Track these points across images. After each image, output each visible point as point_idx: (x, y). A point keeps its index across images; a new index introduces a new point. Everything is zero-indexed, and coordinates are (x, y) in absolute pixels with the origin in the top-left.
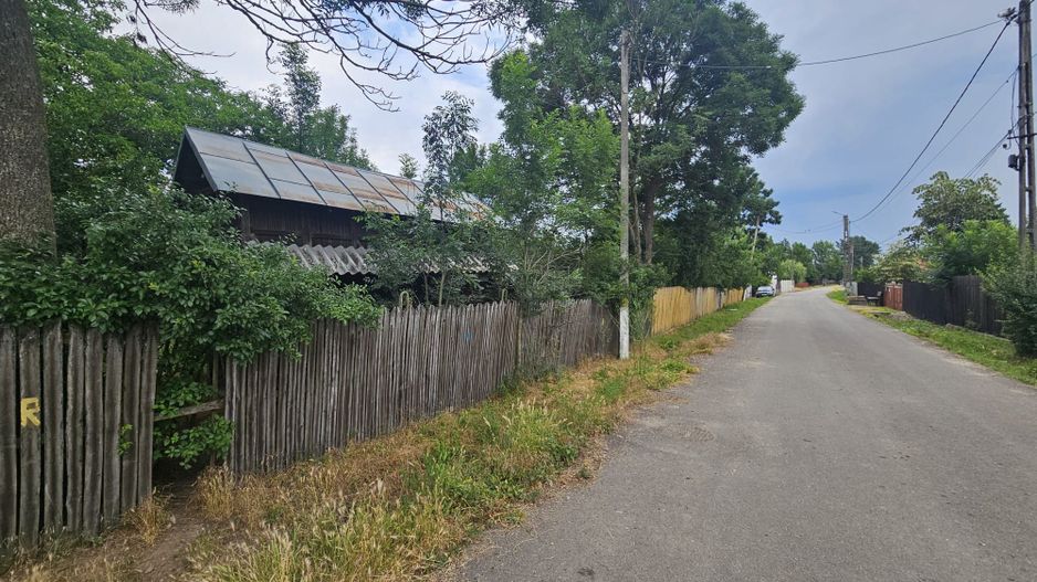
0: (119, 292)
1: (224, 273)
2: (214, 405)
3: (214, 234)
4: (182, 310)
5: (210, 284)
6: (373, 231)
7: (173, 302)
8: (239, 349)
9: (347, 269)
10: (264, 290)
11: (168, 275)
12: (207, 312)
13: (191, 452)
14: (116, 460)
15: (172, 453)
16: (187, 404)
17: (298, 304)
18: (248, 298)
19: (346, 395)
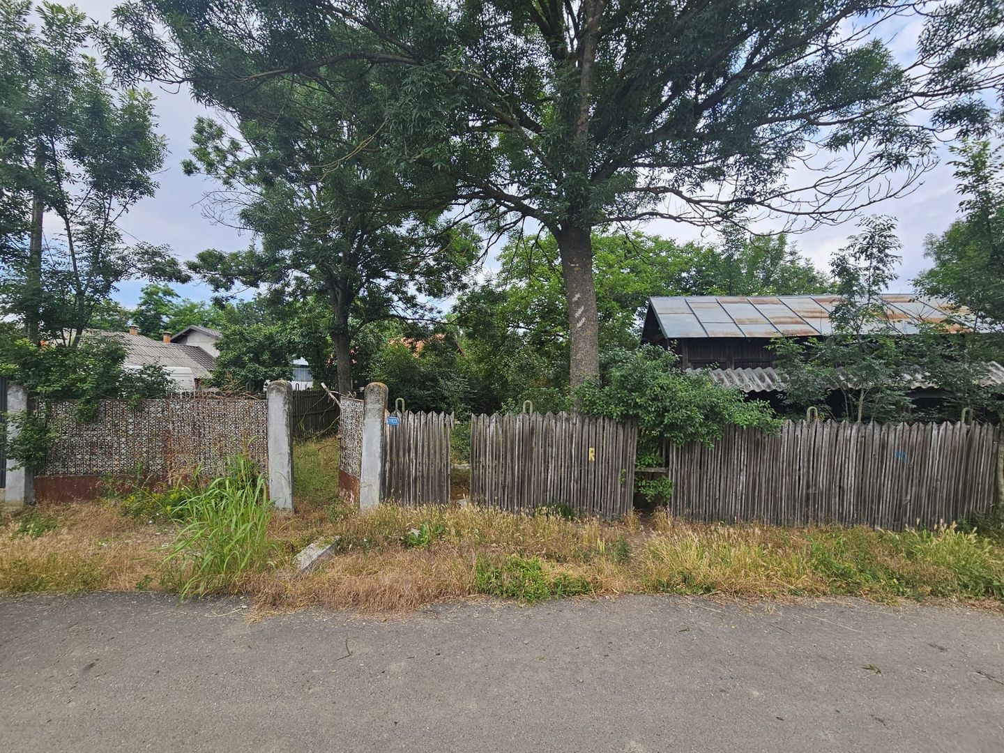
0: (624, 402)
1: (669, 393)
2: (663, 470)
3: (665, 371)
4: (649, 412)
5: (662, 399)
6: (782, 357)
7: (645, 408)
8: (676, 437)
9: (763, 387)
10: (691, 403)
11: (644, 395)
12: (661, 414)
13: (651, 492)
14: (619, 486)
15: (642, 491)
16: (649, 465)
17: (712, 413)
18: (681, 407)
19: (753, 485)
